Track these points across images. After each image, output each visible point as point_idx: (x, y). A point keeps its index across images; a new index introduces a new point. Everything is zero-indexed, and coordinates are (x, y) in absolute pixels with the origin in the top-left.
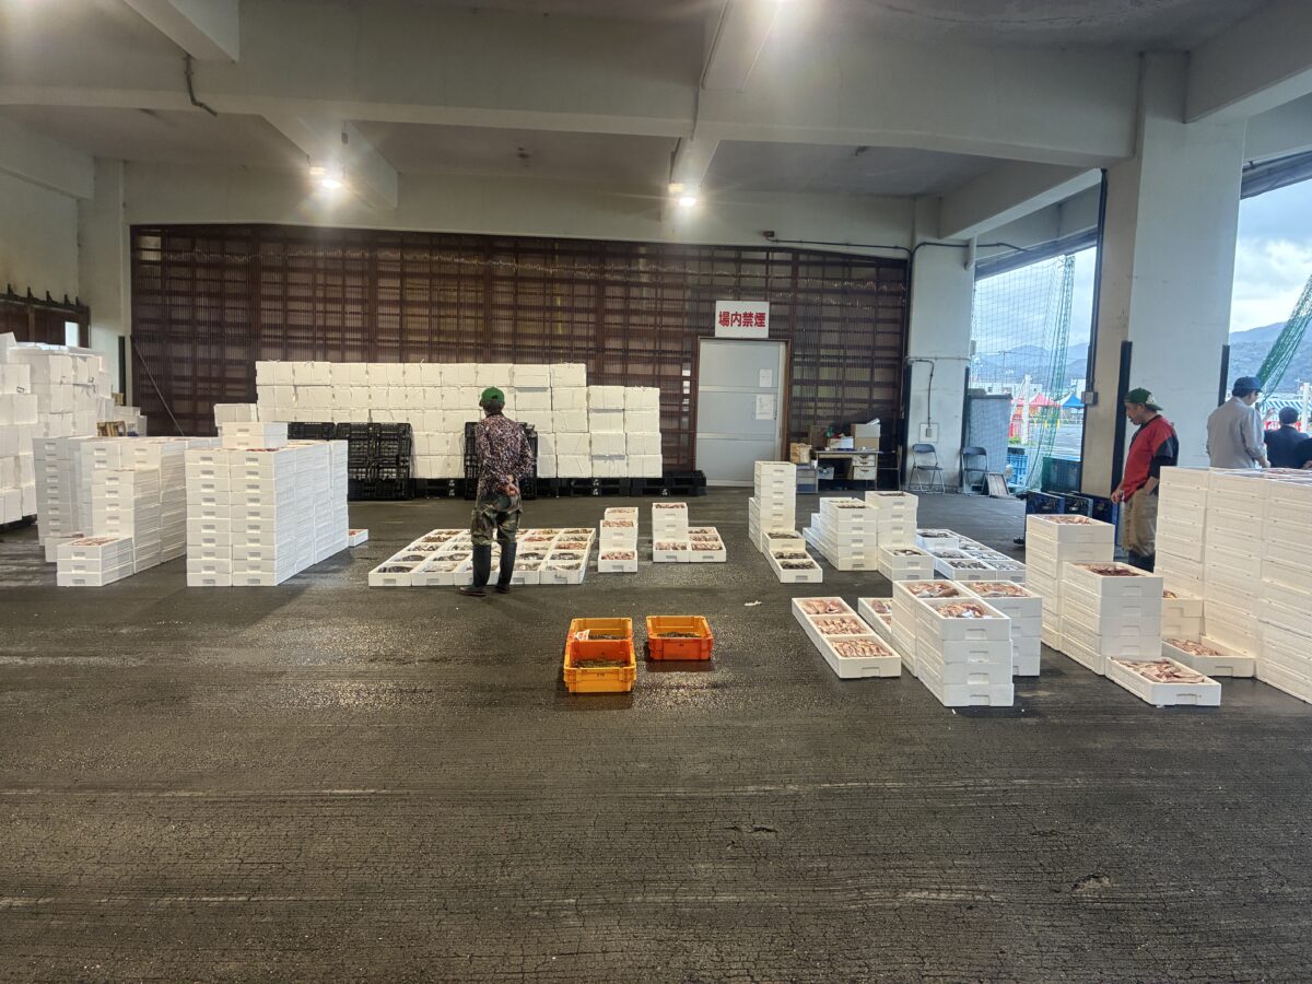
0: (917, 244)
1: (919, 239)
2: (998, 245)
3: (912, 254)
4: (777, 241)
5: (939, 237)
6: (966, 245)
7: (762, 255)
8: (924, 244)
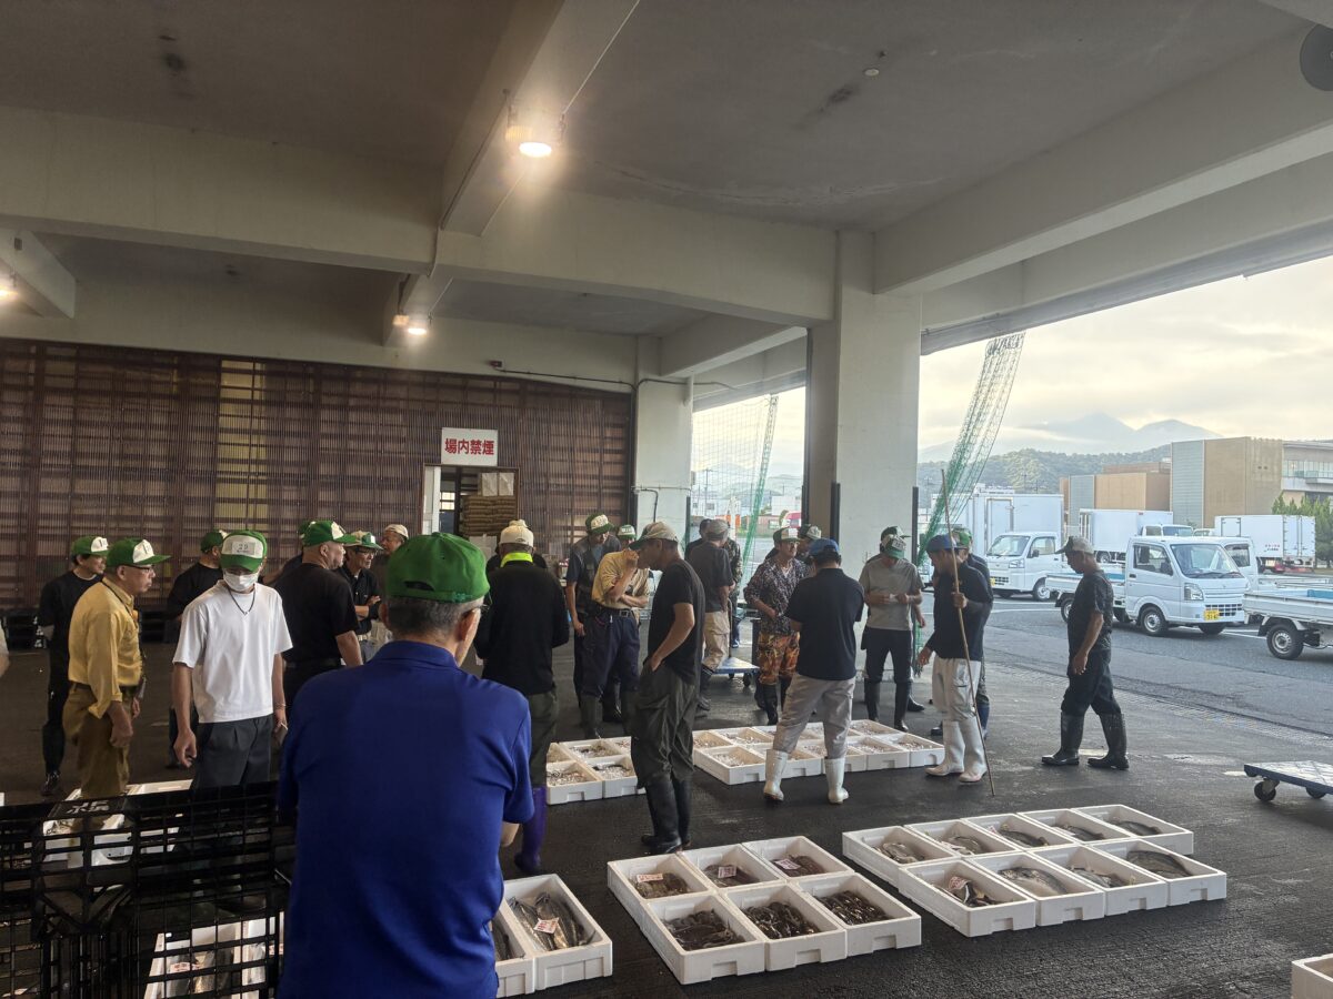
0: (640, 379)
1: (641, 376)
2: (713, 383)
3: (635, 388)
4: (504, 371)
5: (660, 374)
6: (685, 383)
7: (490, 384)
8: (646, 380)
